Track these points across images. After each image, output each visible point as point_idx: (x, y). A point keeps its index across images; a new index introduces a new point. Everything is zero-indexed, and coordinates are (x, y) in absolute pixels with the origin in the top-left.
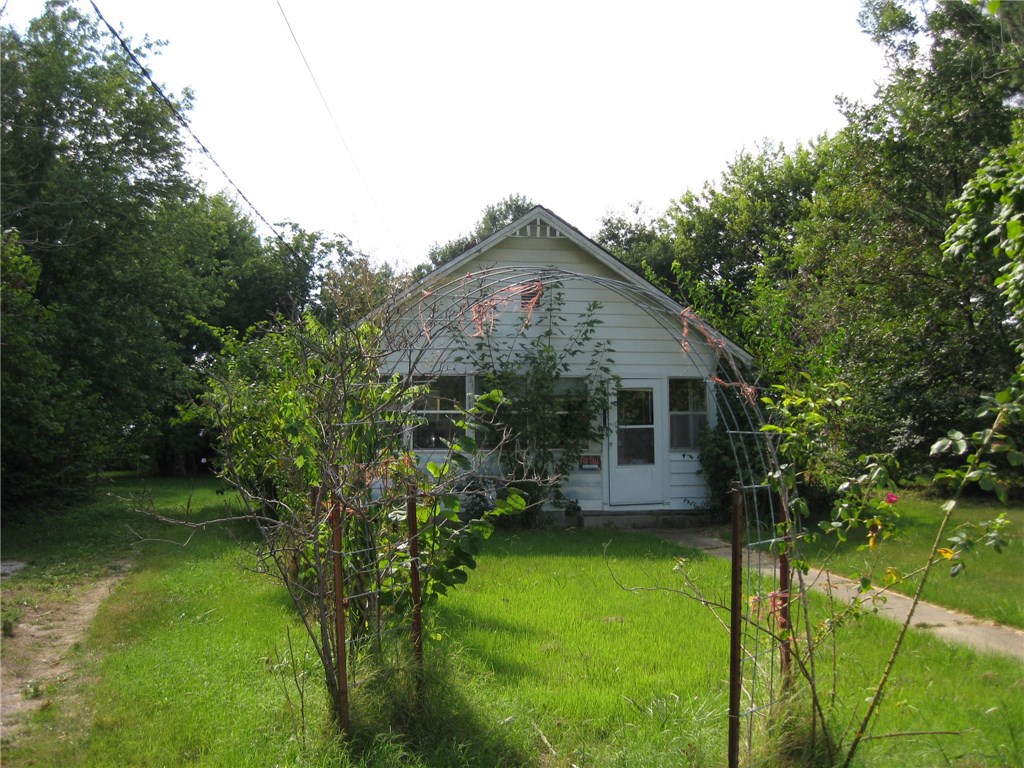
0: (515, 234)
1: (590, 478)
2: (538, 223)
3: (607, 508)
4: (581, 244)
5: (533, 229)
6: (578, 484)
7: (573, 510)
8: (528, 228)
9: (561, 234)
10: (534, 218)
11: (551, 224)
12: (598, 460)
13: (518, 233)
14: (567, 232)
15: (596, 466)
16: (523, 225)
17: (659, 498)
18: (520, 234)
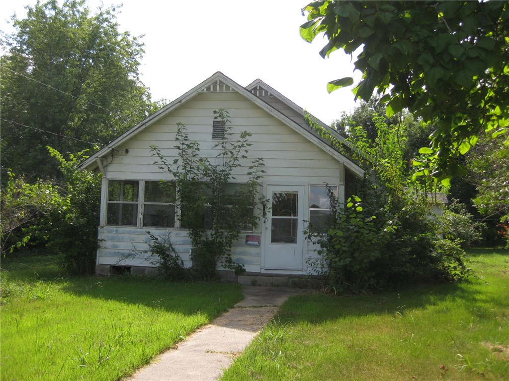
0: (203, 90)
1: (253, 250)
2: (218, 83)
3: (263, 271)
4: (246, 95)
5: (215, 87)
6: (244, 253)
7: (240, 271)
8: (212, 86)
9: (233, 89)
10: (215, 80)
11: (226, 83)
12: (258, 239)
13: (205, 90)
14: (237, 88)
15: (257, 243)
16: (209, 84)
17: (300, 267)
18: (207, 90)
